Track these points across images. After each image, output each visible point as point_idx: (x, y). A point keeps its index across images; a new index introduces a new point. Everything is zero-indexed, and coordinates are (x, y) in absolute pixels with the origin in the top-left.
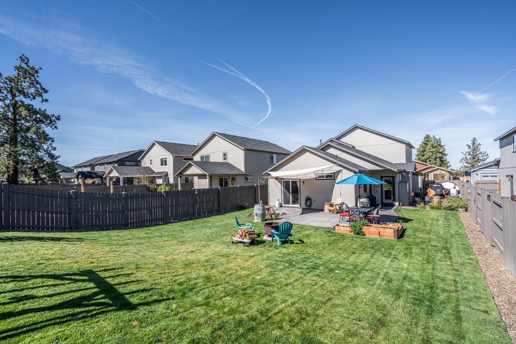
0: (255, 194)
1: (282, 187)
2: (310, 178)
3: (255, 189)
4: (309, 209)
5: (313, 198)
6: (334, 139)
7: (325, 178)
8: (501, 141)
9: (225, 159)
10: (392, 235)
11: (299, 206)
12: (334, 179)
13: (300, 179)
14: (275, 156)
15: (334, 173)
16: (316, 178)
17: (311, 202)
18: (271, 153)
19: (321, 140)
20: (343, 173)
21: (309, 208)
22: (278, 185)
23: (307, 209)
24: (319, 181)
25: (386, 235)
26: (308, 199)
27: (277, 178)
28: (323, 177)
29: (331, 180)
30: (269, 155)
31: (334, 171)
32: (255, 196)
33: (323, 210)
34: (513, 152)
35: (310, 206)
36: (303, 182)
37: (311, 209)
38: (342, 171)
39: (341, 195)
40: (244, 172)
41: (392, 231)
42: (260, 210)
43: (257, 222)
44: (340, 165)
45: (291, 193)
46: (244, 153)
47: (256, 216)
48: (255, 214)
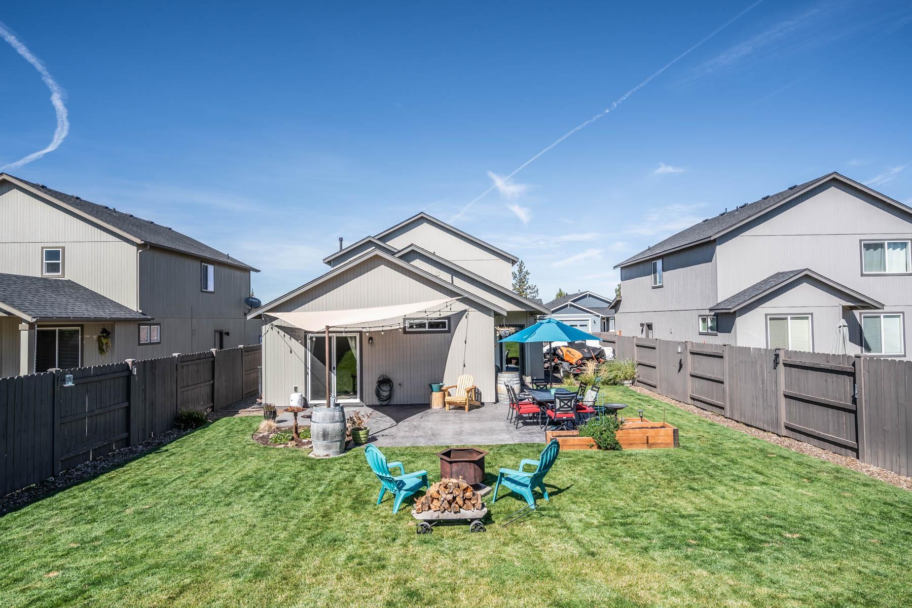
0: (213, 378)
1: (309, 354)
2: (390, 328)
3: (213, 362)
4: (387, 405)
5: (396, 378)
6: (373, 237)
7: (427, 329)
8: (623, 270)
9: (53, 268)
10: (669, 441)
11: (358, 400)
12: (449, 331)
13: (361, 333)
14: (211, 269)
15: (448, 318)
16: (405, 328)
17: (391, 390)
18: (202, 262)
19: (341, 240)
20: (469, 317)
22: (293, 349)
23: (381, 406)
24: (412, 335)
25: (660, 442)
26: (385, 381)
27: (291, 331)
28: (422, 325)
29: (443, 334)
30: (196, 264)
31: (449, 314)
32: (213, 385)
33: (427, 406)
34: (653, 288)
35: (389, 397)
36: (371, 338)
37: (390, 405)
38: (467, 312)
39: (464, 366)
40: (138, 311)
41: (671, 432)
42: (335, 422)
43: (327, 455)
44: (466, 300)
45: (334, 368)
46: (138, 254)
47: (324, 440)
48: (321, 433)
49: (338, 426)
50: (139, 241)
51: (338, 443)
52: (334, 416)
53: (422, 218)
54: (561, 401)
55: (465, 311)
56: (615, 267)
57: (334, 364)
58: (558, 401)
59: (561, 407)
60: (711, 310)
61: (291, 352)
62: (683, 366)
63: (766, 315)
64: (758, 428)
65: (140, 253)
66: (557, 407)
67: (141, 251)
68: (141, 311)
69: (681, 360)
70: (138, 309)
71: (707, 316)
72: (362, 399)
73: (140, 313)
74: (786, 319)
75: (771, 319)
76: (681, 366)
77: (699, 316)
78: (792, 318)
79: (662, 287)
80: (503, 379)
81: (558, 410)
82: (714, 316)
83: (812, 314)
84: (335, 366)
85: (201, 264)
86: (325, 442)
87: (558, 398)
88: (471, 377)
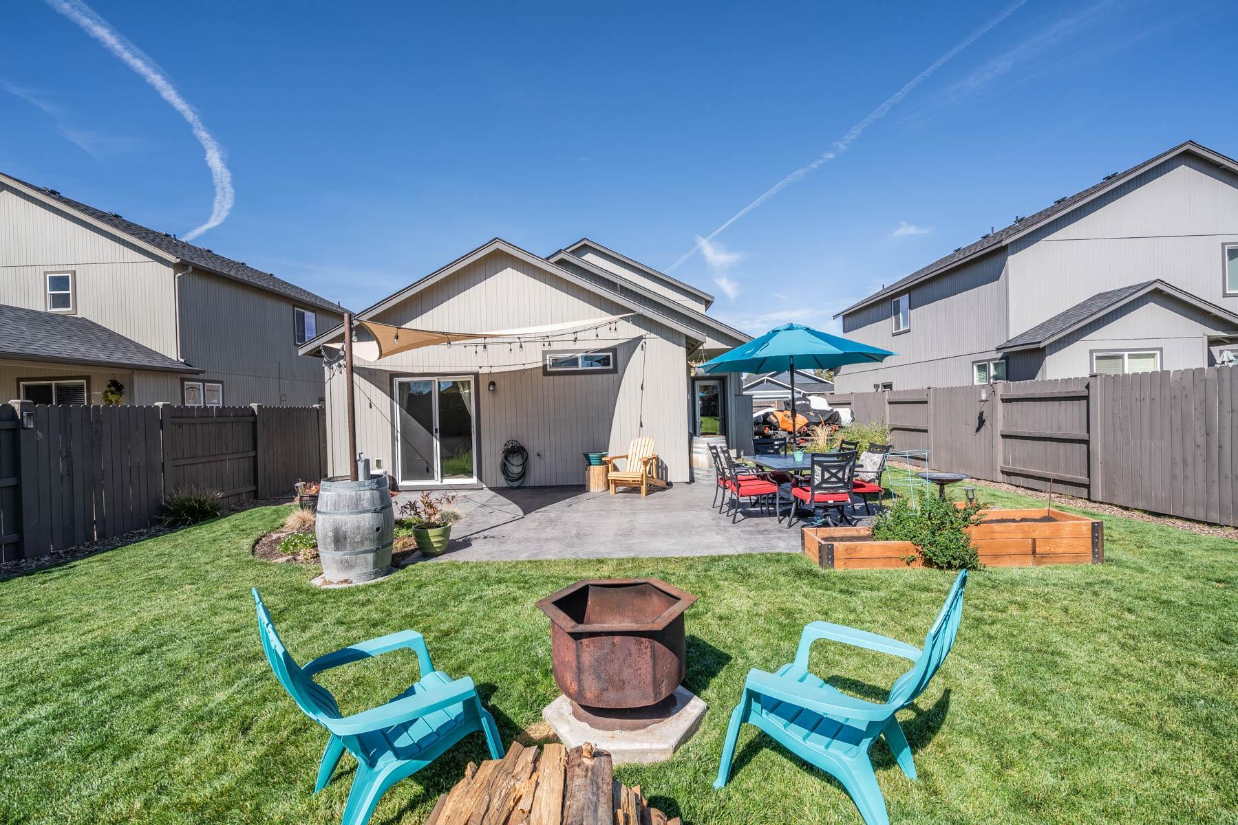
0: (255, 448)
1: (397, 408)
2: (522, 367)
3: (254, 424)
4: (519, 488)
5: (533, 445)
7: (580, 367)
8: (847, 320)
9: (61, 301)
11: (474, 481)
12: (615, 371)
13: (477, 375)
14: (310, 317)
15: (614, 350)
16: (545, 366)
17: (525, 464)
18: (294, 306)
20: (647, 347)
21: (516, 484)
22: (373, 401)
23: (511, 488)
24: (556, 378)
25: (1060, 550)
26: (515, 450)
27: (370, 374)
28: (574, 362)
29: (605, 376)
30: (286, 310)
31: (615, 343)
32: (255, 458)
33: (582, 488)
34: (894, 335)
35: (523, 475)
36: (493, 383)
37: (524, 487)
38: (644, 340)
39: (641, 426)
40: (178, 360)
41: (1086, 530)
42: (361, 512)
43: (346, 581)
44: (640, 320)
45: (436, 429)
46: (176, 280)
47: (337, 549)
48: (331, 534)
49: (368, 520)
50: (173, 259)
51: (370, 557)
52: (358, 500)
53: (585, 246)
54: (825, 469)
55: (641, 338)
56: (835, 317)
57: (436, 424)
58: (817, 469)
59: (824, 481)
60: (998, 349)
61: (371, 407)
62: (987, 423)
63: (1091, 352)
64: (1190, 520)
65: (179, 277)
66: (816, 482)
67: (180, 274)
68: (183, 360)
69: (981, 414)
70: (179, 357)
71: (989, 361)
72: (480, 477)
73: (182, 363)
74: (1121, 357)
75: (1098, 358)
76: (981, 422)
77: (973, 362)
78: (1130, 356)
79: (909, 331)
80: (700, 445)
81: (819, 487)
82: (1001, 359)
83: (1161, 350)
84: (438, 428)
85: (294, 310)
86: (340, 553)
87: (819, 463)
88: (651, 440)
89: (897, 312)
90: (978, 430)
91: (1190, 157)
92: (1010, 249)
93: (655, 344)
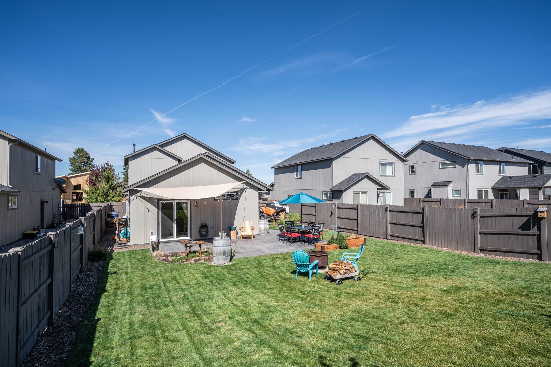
1: (160, 212)
4: (205, 239)
5: (210, 225)
6: (156, 145)
7: (226, 198)
8: (276, 169)
11: (188, 238)
12: (237, 199)
13: (190, 200)
14: (39, 158)
15: (237, 192)
17: (207, 232)
18: (36, 153)
19: (134, 145)
20: (247, 191)
21: (203, 238)
22: (150, 209)
24: (218, 201)
25: (360, 244)
26: (204, 226)
27: (150, 200)
28: (224, 196)
29: (234, 201)
30: (33, 154)
31: (237, 190)
34: (295, 179)
35: (206, 235)
36: (196, 203)
38: (246, 189)
39: (244, 217)
40: (8, 186)
41: (363, 240)
42: (229, 246)
43: (225, 264)
44: (247, 184)
45: (175, 220)
46: (9, 147)
47: (224, 255)
50: (12, 138)
53: (185, 136)
54: (315, 230)
55: (245, 188)
56: (272, 168)
57: (175, 217)
59: (315, 233)
60: (331, 189)
61: (148, 212)
62: (333, 214)
63: (353, 192)
64: (376, 237)
66: (313, 233)
67: (11, 144)
68: (11, 186)
69: (332, 211)
70: (9, 185)
71: (327, 192)
72: (191, 237)
73: (10, 187)
74: (359, 193)
75: (355, 193)
76: (332, 214)
77: (323, 192)
78: (362, 193)
79: (301, 178)
80: (262, 223)
82: (331, 192)
83: (368, 191)
84: (176, 219)
88: (250, 222)
89: (297, 171)
90: (331, 216)
91: (373, 138)
92: (333, 159)
93: (249, 190)
